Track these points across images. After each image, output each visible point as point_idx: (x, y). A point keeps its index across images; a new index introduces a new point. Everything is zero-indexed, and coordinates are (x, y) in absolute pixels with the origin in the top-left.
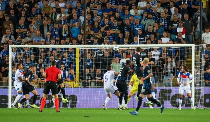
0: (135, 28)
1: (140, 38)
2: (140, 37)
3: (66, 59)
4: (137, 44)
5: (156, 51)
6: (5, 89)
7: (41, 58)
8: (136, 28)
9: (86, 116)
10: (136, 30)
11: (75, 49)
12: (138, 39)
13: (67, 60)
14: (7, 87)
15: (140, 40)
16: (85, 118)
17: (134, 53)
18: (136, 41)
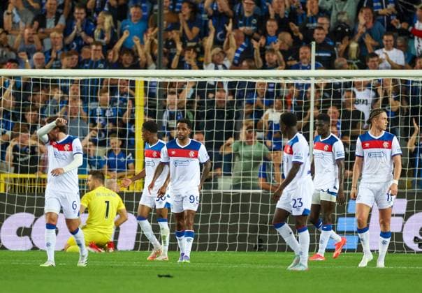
1: (317, 51)
3: (104, 111)
4: (308, 68)
5: (364, 90)
9: (161, 274)
11: (133, 83)
12: (314, 54)
13: (108, 114)
15: (318, 59)
16: (159, 278)
17: (299, 96)
18: (306, 60)
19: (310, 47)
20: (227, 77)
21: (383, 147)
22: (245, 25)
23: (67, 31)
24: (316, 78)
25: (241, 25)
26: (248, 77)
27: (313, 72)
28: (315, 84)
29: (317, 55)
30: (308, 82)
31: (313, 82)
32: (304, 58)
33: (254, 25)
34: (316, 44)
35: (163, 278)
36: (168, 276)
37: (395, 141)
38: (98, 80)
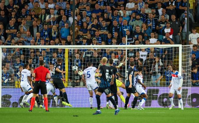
3: (55, 60)
5: (144, 52)
7: (31, 58)
8: (124, 28)
9: (75, 115)
10: (124, 31)
12: (127, 39)
16: (73, 117)
17: (122, 54)
18: (124, 42)
19: (126, 37)
20: (97, 48)
26: (104, 48)
27: (126, 46)
28: (127, 50)
30: (125, 49)
32: (124, 41)
34: (128, 36)
35: (75, 117)
36: (77, 116)
38: (52, 49)
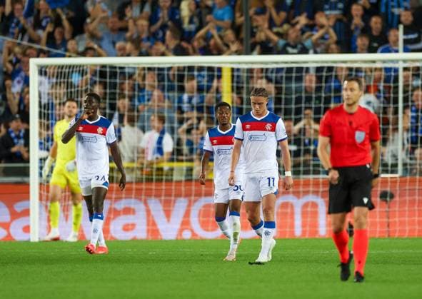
0: (390, 7)
2: (405, 33)
4: (396, 51)
6: (20, 187)
7: (123, 96)
8: (393, 7)
10: (393, 14)
11: (220, 70)
14: (25, 179)
15: (406, 42)
21: (265, 130)
22: (331, 9)
23: (153, 19)
24: (405, 61)
25: (327, 10)
27: (401, 55)
28: (404, 67)
29: (405, 37)
31: (401, 66)
33: (340, 9)
37: (281, 124)
